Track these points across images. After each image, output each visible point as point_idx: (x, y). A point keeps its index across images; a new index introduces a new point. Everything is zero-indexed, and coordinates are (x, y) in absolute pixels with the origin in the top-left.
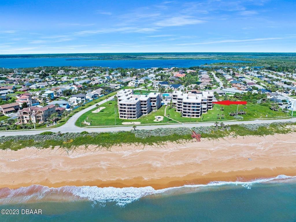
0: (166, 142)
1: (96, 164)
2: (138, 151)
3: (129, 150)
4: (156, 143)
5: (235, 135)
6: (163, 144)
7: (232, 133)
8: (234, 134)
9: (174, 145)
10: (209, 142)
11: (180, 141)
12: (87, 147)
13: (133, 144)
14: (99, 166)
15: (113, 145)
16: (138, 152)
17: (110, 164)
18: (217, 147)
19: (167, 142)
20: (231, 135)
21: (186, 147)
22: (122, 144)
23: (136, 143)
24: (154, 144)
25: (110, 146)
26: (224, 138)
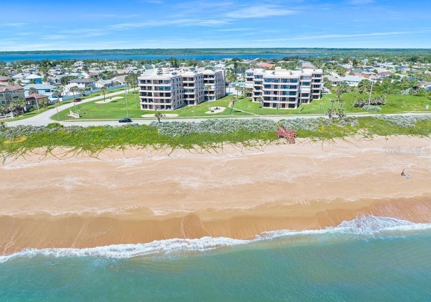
0: (220, 144)
1: (54, 181)
2: (155, 158)
3: (139, 156)
4: (199, 145)
5: (369, 134)
6: (215, 147)
7: (363, 131)
8: (367, 132)
9: (237, 148)
10: (314, 144)
11: (252, 141)
12: (50, 150)
13: (150, 147)
14: (58, 185)
15: (106, 146)
16: (157, 159)
17: (83, 182)
18: (331, 154)
19: (223, 143)
20: (359, 134)
21: (262, 153)
22: (127, 146)
23: (157, 145)
24: (196, 146)
25: (99, 149)
26: (346, 138)
